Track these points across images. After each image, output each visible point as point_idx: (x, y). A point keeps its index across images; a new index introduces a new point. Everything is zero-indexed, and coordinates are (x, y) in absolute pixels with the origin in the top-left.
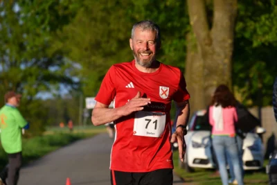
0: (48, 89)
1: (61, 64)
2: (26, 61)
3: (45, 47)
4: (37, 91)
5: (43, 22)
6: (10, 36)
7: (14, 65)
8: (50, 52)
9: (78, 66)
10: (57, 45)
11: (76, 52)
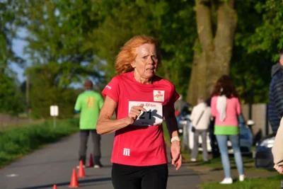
0: (79, 80)
1: (91, 61)
2: (63, 56)
3: (79, 45)
4: (70, 82)
5: (77, 25)
6: (51, 36)
7: (53, 59)
8: (82, 50)
9: (104, 63)
10: (89, 45)
11: (103, 50)
